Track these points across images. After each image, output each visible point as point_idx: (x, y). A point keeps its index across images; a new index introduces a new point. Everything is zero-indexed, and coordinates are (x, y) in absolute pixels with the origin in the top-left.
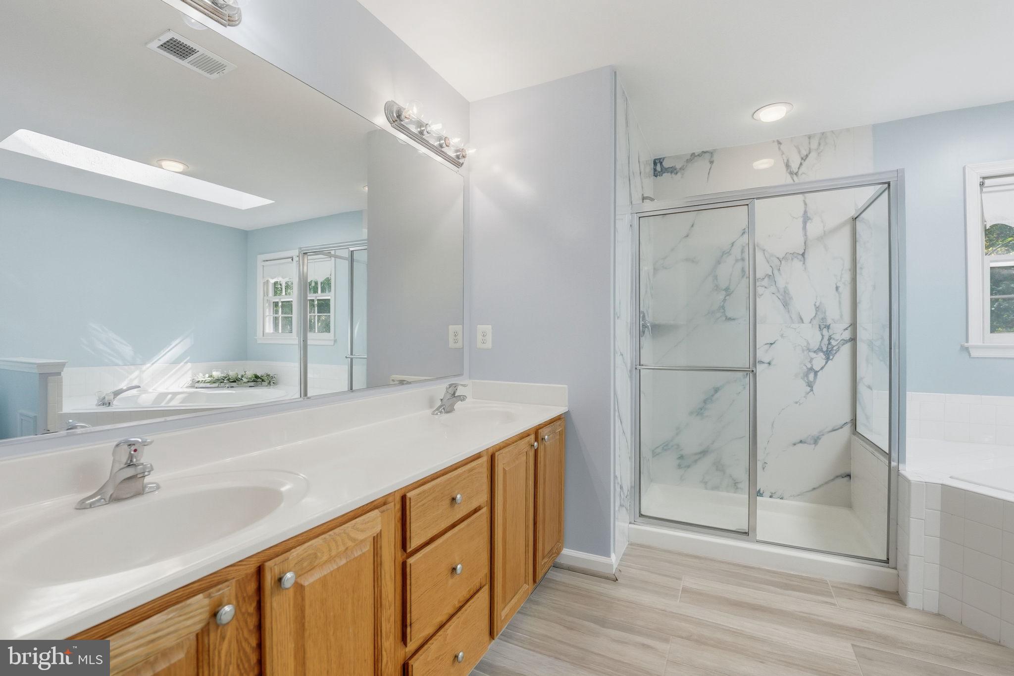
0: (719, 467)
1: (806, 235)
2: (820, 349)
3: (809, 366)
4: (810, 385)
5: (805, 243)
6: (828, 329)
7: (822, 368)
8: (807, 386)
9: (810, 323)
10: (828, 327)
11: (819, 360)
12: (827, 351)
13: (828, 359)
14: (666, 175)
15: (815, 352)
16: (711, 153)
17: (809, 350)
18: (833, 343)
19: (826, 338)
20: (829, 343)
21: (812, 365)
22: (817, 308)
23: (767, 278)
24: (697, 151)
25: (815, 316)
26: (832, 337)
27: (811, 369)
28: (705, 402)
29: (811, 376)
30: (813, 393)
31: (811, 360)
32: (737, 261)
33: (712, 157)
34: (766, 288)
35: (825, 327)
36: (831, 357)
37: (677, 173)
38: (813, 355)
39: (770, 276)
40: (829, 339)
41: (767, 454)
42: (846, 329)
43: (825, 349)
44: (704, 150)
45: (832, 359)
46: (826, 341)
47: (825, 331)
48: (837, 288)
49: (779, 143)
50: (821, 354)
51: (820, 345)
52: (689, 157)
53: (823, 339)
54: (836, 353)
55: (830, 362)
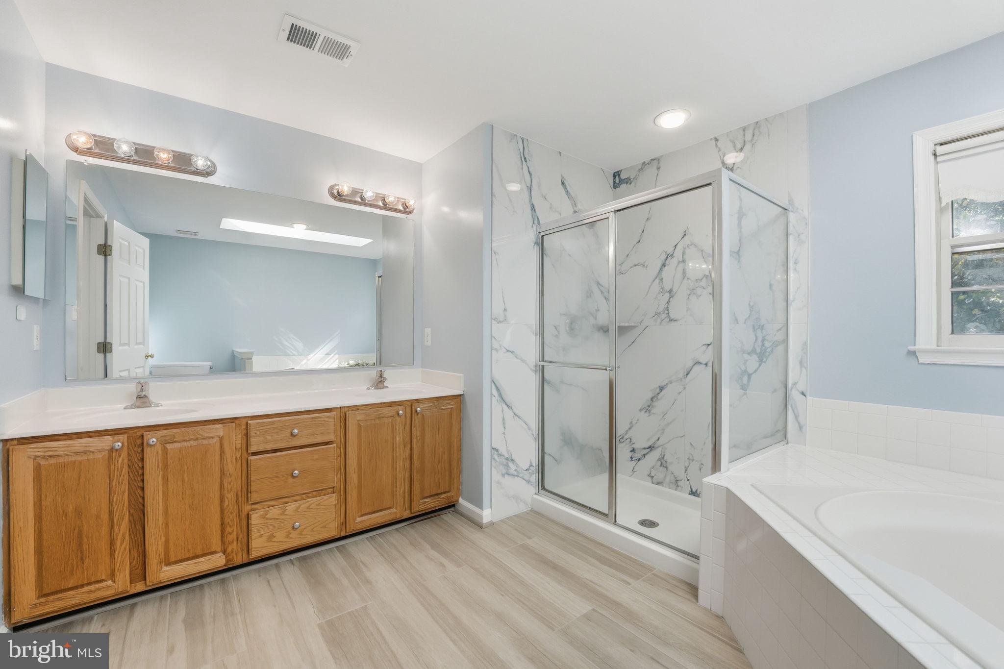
0: (663, 463)
1: (740, 232)
2: (754, 351)
3: (743, 368)
4: (744, 388)
5: (740, 240)
6: (762, 330)
7: (756, 371)
8: (741, 389)
9: (745, 323)
10: (762, 328)
11: (753, 363)
12: (760, 353)
13: (761, 362)
14: (623, 186)
15: (749, 354)
16: (658, 160)
17: (744, 352)
18: (767, 344)
19: (760, 339)
20: (763, 345)
21: (746, 367)
22: (751, 308)
23: (704, 278)
24: (647, 160)
25: (750, 316)
26: (766, 337)
27: (745, 371)
28: (652, 399)
29: (745, 379)
30: (747, 397)
31: (746, 361)
32: (679, 262)
33: (659, 163)
34: (704, 288)
35: (759, 328)
36: (765, 359)
37: (631, 183)
38: (746, 356)
39: (708, 276)
40: (763, 340)
41: (704, 455)
42: (780, 329)
43: (758, 351)
44: (653, 158)
45: (765, 362)
46: (759, 343)
47: (759, 332)
48: (771, 286)
49: (716, 140)
50: (755, 357)
51: (754, 347)
52: (640, 167)
53: (756, 340)
54: (769, 355)
55: (763, 364)
